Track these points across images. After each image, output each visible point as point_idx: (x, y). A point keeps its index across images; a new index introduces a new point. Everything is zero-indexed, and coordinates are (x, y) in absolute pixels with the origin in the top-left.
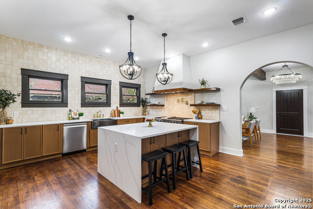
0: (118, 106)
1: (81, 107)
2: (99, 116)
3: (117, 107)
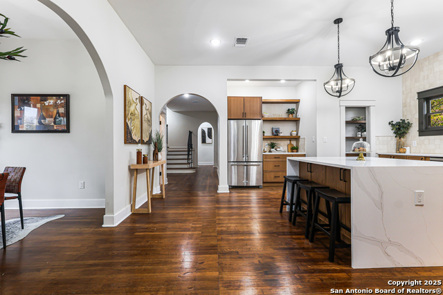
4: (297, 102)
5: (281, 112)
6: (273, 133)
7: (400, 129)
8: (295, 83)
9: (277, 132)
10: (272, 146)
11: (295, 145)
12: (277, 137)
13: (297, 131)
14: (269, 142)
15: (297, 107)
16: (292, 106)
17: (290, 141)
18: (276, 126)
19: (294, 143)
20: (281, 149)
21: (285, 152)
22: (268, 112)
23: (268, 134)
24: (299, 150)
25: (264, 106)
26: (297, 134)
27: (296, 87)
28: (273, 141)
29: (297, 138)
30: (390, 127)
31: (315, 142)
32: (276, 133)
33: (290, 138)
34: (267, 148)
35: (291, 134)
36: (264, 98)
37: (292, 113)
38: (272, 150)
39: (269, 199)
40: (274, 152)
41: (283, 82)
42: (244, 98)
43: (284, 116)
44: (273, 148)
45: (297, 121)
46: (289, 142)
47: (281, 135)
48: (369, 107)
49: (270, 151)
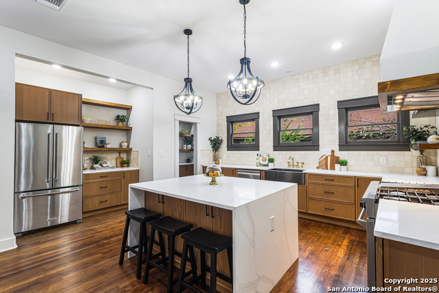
0: (336, 148)
1: (274, 150)
2: (295, 164)
3: (333, 151)
4: (128, 109)
5: (108, 118)
6: (96, 144)
7: (216, 144)
8: (127, 85)
9: (103, 142)
10: (96, 160)
11: (125, 159)
12: (102, 149)
13: (128, 142)
14: (91, 155)
15: (129, 114)
16: (122, 113)
17: (119, 153)
18: (101, 135)
19: (124, 156)
20: (109, 164)
21: (113, 167)
22: (90, 116)
23: (90, 144)
24: (131, 165)
25: (84, 107)
26: (128, 146)
27: (127, 90)
28: (96, 155)
29: (128, 151)
30: (209, 142)
31: (151, 157)
32: (101, 145)
33: (120, 150)
34: (87, 164)
35: (121, 145)
36: (86, 97)
37: (123, 121)
38: (95, 166)
39: (97, 242)
40: (99, 170)
41: (112, 81)
42: (50, 90)
43: (112, 123)
44: (96, 163)
45: (128, 131)
46: (118, 155)
47: (108, 146)
48: (196, 124)
49: (92, 168)
